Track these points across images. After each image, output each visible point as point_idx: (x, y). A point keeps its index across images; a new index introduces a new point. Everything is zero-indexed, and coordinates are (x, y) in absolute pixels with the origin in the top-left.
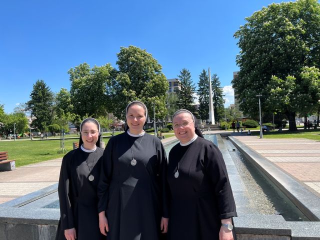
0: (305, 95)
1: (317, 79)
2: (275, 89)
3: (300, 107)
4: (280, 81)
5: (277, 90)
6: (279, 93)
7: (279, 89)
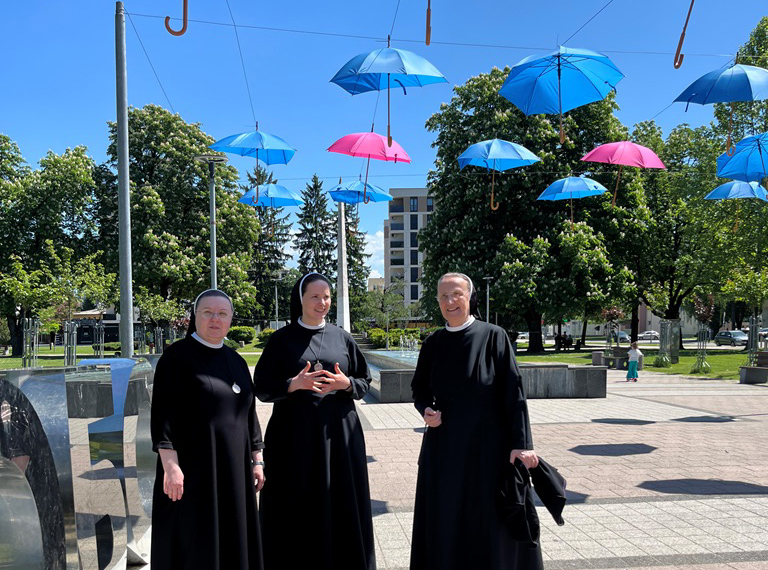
0: (565, 280)
1: (587, 249)
2: (511, 263)
3: (553, 304)
4: (520, 245)
5: (514, 266)
6: (517, 271)
7: (518, 263)
